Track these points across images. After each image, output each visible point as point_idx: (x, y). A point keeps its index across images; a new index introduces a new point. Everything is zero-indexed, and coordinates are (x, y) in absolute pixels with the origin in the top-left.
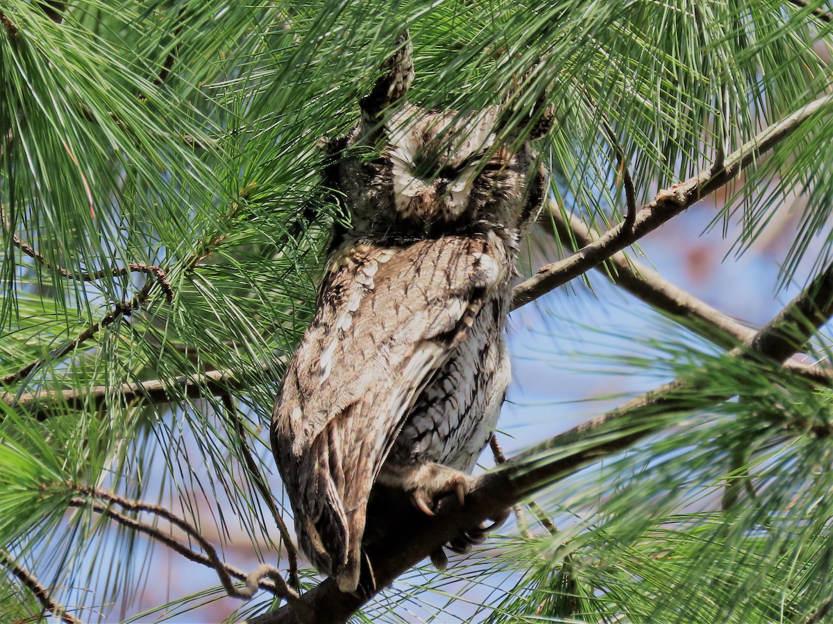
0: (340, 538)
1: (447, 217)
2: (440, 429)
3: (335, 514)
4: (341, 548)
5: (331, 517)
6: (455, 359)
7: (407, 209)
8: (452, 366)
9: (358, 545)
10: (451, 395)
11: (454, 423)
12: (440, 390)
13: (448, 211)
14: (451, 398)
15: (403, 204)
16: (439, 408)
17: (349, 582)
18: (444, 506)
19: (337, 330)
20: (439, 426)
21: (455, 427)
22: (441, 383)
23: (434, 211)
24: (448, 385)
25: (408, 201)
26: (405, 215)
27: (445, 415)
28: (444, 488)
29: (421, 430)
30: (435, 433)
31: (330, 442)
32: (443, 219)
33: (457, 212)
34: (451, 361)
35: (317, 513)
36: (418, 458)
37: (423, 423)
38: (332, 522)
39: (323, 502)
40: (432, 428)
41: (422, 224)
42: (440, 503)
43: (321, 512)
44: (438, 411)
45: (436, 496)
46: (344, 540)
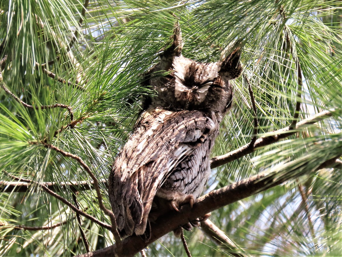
0: (139, 213)
1: (196, 103)
2: (184, 180)
3: (138, 204)
4: (139, 217)
5: (136, 204)
6: (194, 155)
7: (179, 97)
8: (192, 157)
9: (147, 216)
10: (191, 168)
11: (190, 180)
12: (186, 165)
13: (196, 100)
14: (191, 169)
15: (178, 95)
16: (185, 172)
17: (141, 231)
18: (184, 208)
19: (146, 136)
20: (184, 179)
21: (190, 182)
22: (187, 162)
23: (191, 100)
24: (190, 164)
25: (180, 94)
26: (178, 100)
27: (188, 175)
28: (184, 201)
29: (178, 178)
30: (183, 181)
31: (139, 176)
32: (194, 103)
33: (200, 101)
34: (192, 155)
35: (130, 203)
36: (175, 188)
37: (178, 176)
38: (136, 207)
39: (133, 199)
40: (182, 178)
41: (185, 104)
42: (182, 207)
43: (132, 203)
44: (185, 173)
45: (181, 204)
46: (141, 214)
